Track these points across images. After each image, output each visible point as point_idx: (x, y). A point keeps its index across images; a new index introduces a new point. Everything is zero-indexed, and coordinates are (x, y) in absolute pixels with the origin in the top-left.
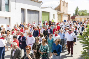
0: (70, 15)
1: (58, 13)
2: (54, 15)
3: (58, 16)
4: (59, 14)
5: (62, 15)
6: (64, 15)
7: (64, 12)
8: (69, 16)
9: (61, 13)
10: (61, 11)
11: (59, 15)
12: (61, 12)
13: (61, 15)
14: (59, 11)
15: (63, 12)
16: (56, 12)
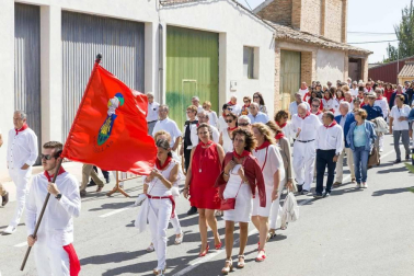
0: (366, 54)
1: (278, 40)
2: (250, 55)
3: (282, 62)
4: (285, 46)
5: (310, 54)
6: (321, 54)
7: (322, 32)
8: (354, 64)
9: (301, 43)
10: (303, 29)
11: (284, 52)
12: (301, 37)
13: (300, 54)
14: (289, 23)
15: (316, 31)
16: (263, 36)
